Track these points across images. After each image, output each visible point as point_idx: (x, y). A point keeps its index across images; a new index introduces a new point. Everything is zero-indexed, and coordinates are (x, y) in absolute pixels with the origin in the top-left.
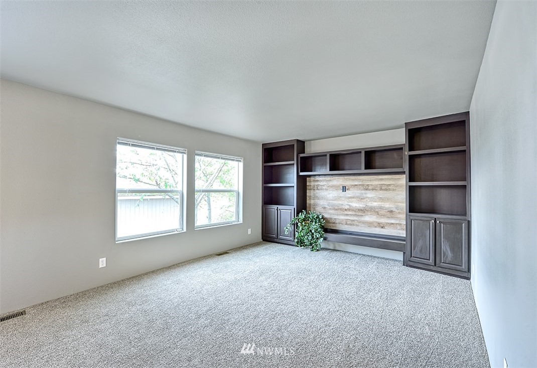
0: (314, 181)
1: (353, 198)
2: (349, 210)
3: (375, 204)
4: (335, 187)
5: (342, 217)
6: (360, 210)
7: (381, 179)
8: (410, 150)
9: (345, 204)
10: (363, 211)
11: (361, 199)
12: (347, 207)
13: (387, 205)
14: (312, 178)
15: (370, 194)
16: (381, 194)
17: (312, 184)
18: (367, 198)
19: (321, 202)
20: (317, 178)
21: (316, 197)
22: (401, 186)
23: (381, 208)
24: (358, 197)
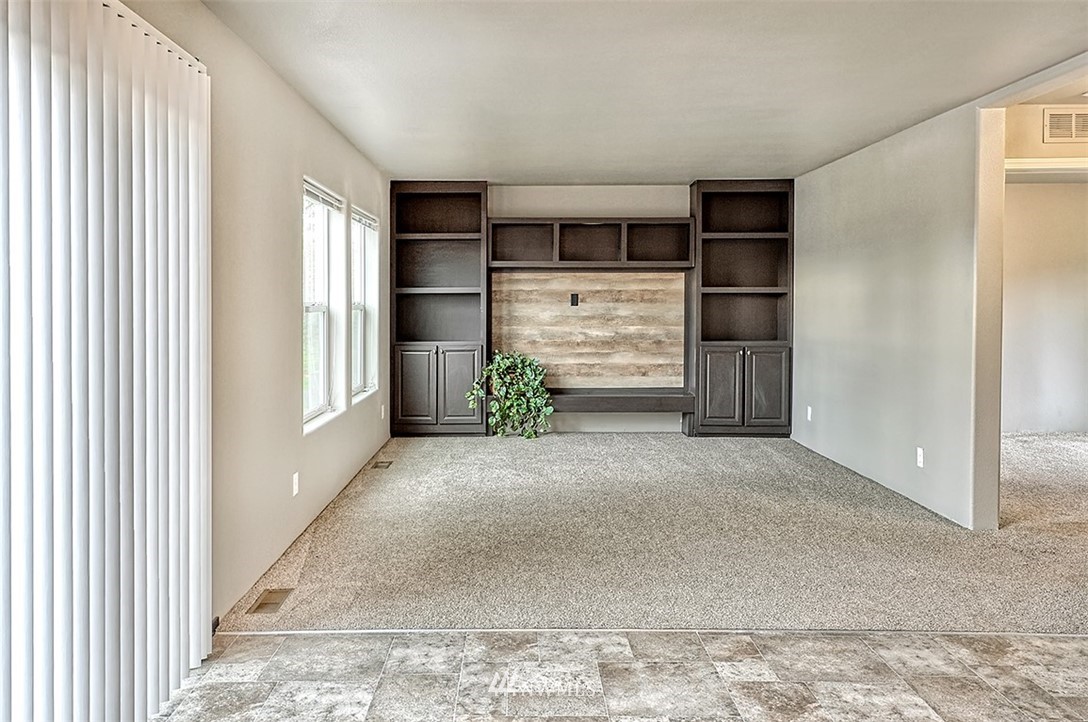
0: (510, 281)
1: (593, 318)
2: (584, 343)
3: (632, 329)
4: (557, 296)
5: (571, 361)
6: (606, 343)
7: (643, 281)
8: (705, 230)
9: (576, 331)
10: (611, 344)
11: (606, 319)
12: (580, 338)
13: (652, 331)
14: (505, 275)
15: (623, 310)
16: (643, 309)
17: (505, 288)
18: (618, 317)
19: (527, 331)
20: (517, 276)
21: (512, 319)
22: (674, 294)
23: (642, 336)
24: (602, 316)
